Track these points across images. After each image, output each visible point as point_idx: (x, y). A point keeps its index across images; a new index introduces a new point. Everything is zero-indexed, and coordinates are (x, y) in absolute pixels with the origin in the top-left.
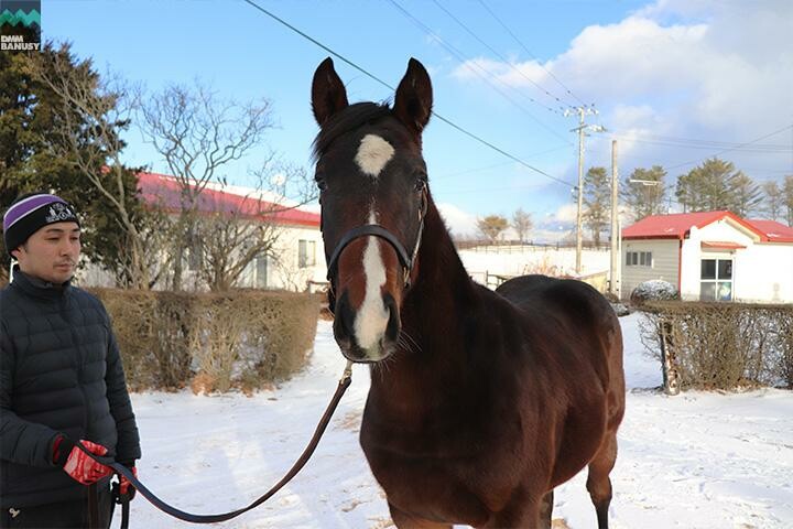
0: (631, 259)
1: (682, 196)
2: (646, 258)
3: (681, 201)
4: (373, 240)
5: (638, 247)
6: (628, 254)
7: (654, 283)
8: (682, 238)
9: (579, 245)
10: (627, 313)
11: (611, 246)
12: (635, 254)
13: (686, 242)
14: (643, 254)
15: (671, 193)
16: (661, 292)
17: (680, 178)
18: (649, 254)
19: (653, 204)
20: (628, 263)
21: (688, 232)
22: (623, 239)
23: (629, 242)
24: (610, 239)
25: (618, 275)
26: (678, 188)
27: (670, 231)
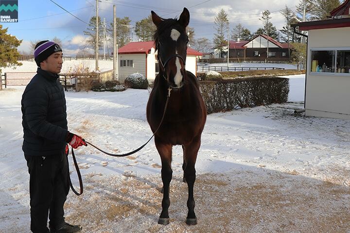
0: (123, 63)
1: (138, 32)
2: (130, 63)
3: (137, 34)
4: (177, 58)
5: (126, 58)
6: (121, 61)
7: (136, 75)
8: (147, 53)
9: (97, 57)
10: (124, 90)
11: (113, 57)
12: (125, 61)
13: (149, 55)
14: (128, 61)
15: (133, 31)
16: (139, 79)
17: (137, 23)
18: (132, 61)
19: (124, 36)
20: (121, 66)
21: (150, 50)
22: (119, 54)
23: (121, 55)
24: (113, 54)
25: (117, 72)
26: (136, 28)
27: (141, 50)
